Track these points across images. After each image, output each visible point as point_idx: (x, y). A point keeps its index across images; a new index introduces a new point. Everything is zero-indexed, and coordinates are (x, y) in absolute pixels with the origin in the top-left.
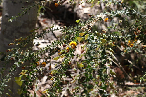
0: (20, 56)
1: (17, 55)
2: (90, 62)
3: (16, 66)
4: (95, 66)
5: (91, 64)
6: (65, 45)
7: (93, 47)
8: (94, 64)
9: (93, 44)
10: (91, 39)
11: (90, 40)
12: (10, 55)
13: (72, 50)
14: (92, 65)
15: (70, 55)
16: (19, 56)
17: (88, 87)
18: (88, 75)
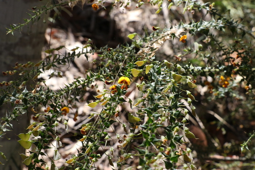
0: (31, 97)
1: (26, 95)
2: (153, 114)
3: (18, 112)
4: (160, 120)
5: (154, 116)
6: (109, 82)
7: (158, 88)
8: (160, 118)
9: (159, 83)
10: (155, 74)
11: (154, 76)
12: (14, 96)
13: (121, 91)
14: (155, 119)
15: (117, 100)
16: (28, 98)
17: (147, 156)
18: (149, 135)
